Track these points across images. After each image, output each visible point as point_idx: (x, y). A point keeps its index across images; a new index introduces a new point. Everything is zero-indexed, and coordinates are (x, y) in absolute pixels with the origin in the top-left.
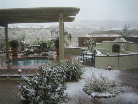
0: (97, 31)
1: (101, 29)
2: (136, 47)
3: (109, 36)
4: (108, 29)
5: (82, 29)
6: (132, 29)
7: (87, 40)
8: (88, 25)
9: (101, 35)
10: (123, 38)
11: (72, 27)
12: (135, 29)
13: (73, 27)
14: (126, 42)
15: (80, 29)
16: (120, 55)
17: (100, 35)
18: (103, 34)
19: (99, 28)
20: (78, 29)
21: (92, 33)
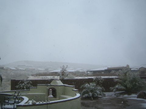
0: (42, 72)
1: (46, 70)
2: (73, 90)
3: (53, 77)
4: (53, 70)
5: (25, 70)
6: (76, 70)
7: (20, 83)
8: (32, 66)
9: (45, 77)
10: (60, 81)
11: (14, 67)
12: (78, 70)
13: (16, 68)
14: (63, 84)
15: (23, 70)
16: (51, 102)
17: (43, 77)
18: (48, 76)
19: (44, 70)
20: (21, 70)
21: (35, 75)
